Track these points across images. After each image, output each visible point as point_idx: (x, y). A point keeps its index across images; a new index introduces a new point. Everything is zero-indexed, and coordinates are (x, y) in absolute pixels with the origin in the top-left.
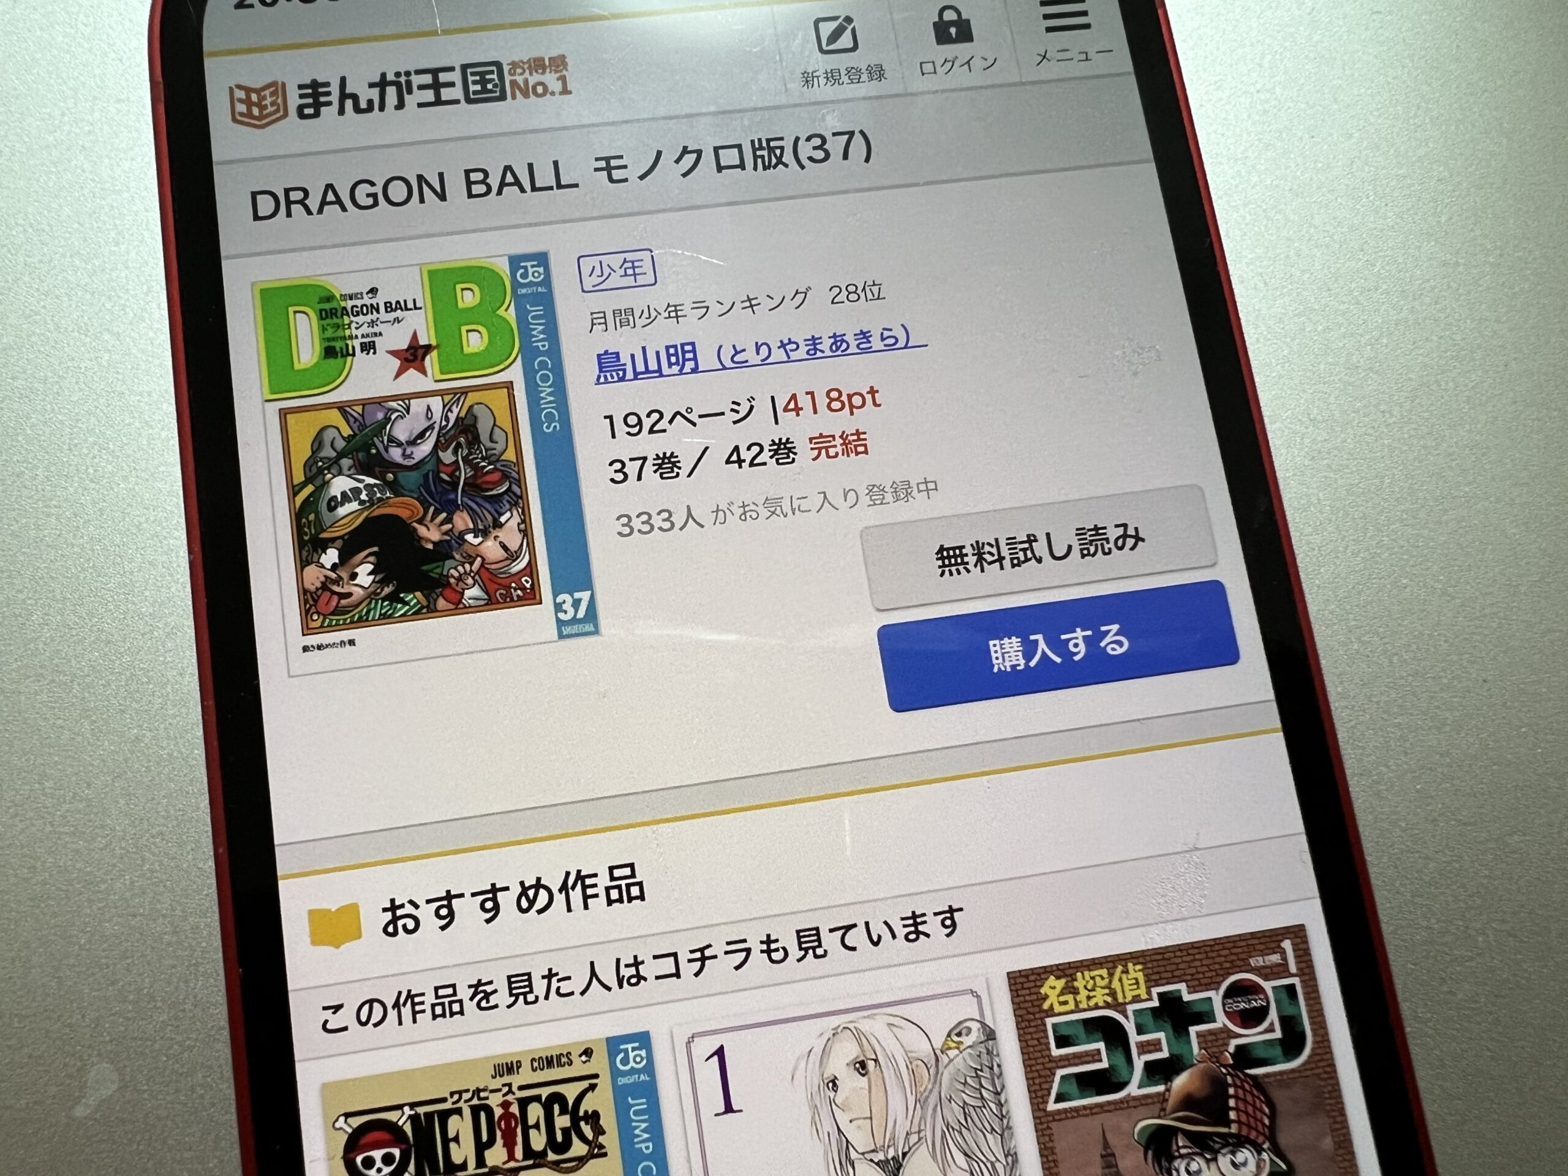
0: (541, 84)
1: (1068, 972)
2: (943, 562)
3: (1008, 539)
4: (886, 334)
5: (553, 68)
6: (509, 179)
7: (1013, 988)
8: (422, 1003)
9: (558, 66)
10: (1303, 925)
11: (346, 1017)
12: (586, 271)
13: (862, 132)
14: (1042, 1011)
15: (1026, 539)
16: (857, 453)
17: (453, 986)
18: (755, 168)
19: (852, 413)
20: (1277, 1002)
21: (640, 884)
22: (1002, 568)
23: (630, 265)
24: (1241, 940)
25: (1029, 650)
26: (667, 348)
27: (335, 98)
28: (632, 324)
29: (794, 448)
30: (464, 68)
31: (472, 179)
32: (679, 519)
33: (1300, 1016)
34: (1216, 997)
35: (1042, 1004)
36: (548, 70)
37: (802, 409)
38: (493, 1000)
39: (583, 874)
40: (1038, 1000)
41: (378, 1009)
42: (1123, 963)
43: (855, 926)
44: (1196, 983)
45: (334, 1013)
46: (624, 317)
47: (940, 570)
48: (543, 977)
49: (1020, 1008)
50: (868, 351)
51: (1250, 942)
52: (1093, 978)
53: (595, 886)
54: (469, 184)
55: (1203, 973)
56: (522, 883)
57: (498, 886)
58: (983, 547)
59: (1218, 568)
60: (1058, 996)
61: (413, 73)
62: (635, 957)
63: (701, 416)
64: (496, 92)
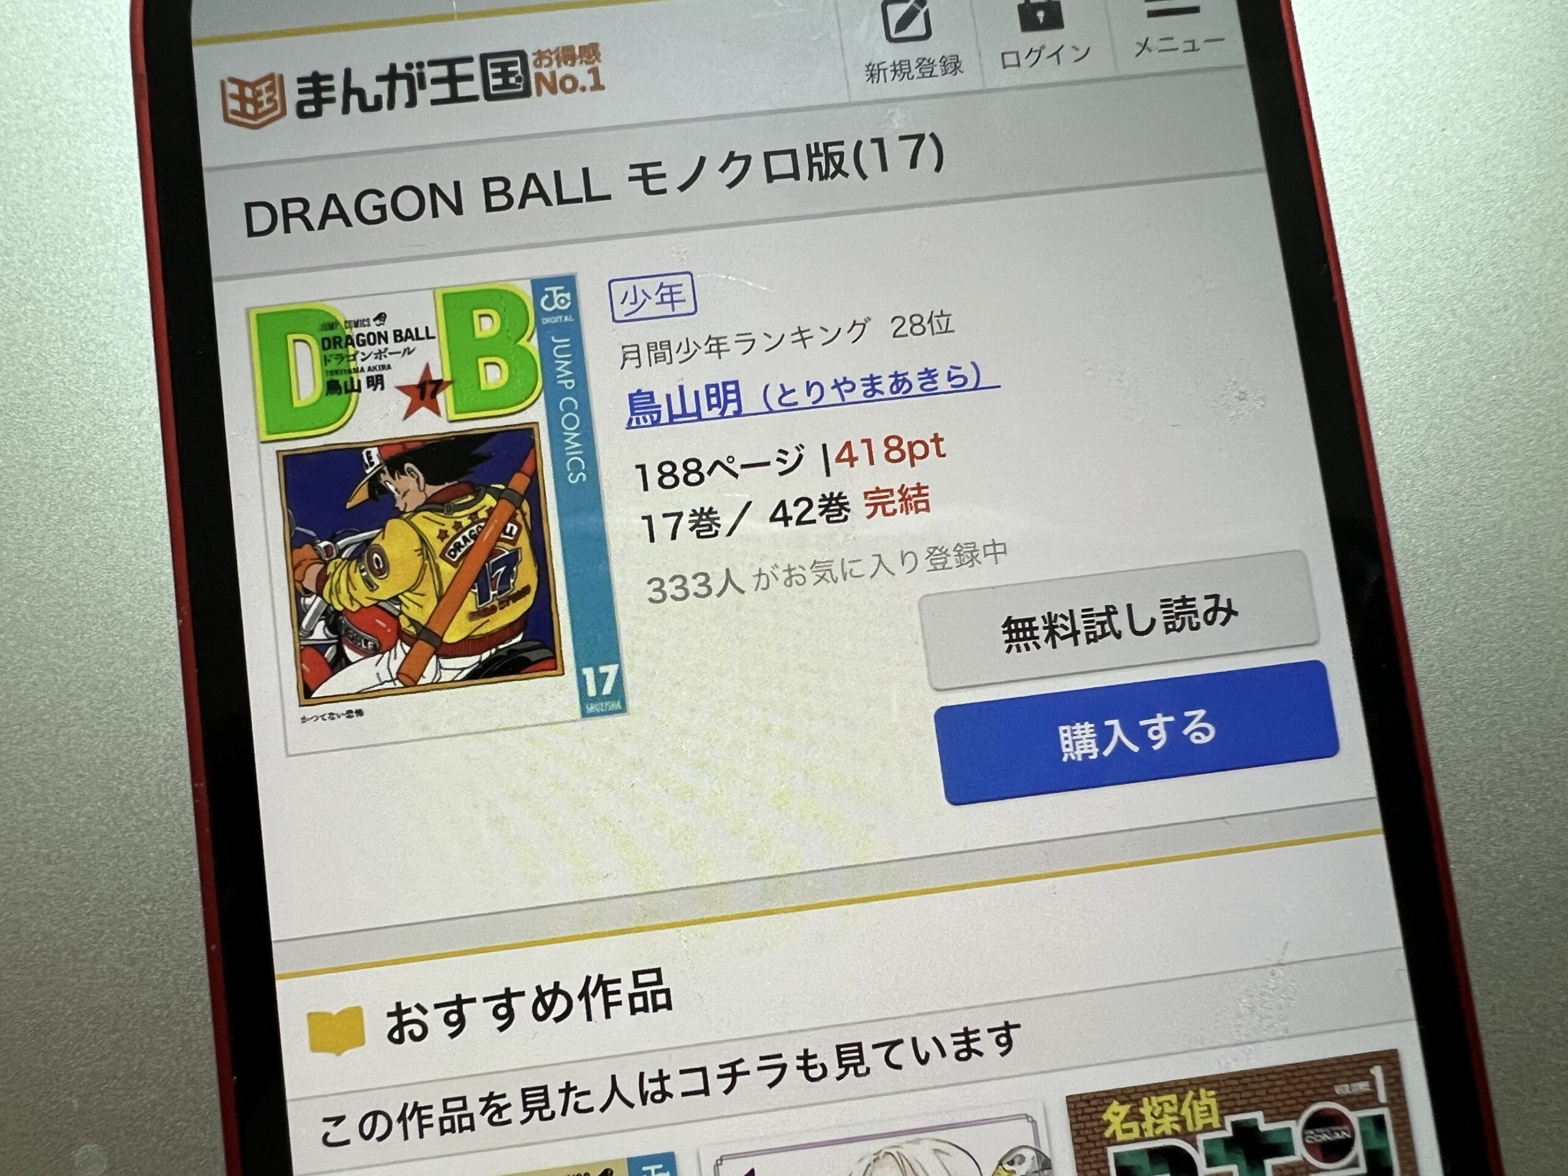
0: (570, 77)
1: (1133, 1097)
2: (1011, 636)
3: (1083, 611)
4: (954, 373)
5: (585, 59)
6: (533, 189)
7: (1073, 1113)
8: (430, 1116)
9: (589, 57)
10: (1396, 1050)
11: (348, 1130)
12: (617, 300)
13: (932, 135)
14: (1102, 1139)
15: (1104, 611)
16: (917, 511)
17: (463, 1099)
18: (811, 178)
19: (913, 465)
20: (1364, 1134)
21: (667, 992)
22: (1076, 644)
23: (667, 290)
24: (1326, 1066)
25: (1103, 736)
26: (708, 387)
27: (338, 93)
28: (668, 360)
29: (847, 503)
30: (484, 58)
31: (491, 190)
32: (717, 584)
33: (1388, 1149)
34: (1296, 1128)
35: (1104, 1132)
36: (578, 61)
37: (856, 459)
38: (506, 1115)
39: (604, 979)
40: (1100, 1126)
41: (382, 1122)
42: (1195, 1088)
43: (900, 1042)
44: (1273, 1111)
45: (336, 1125)
46: (660, 351)
47: (1008, 645)
48: (561, 1091)
49: (1079, 1135)
50: (932, 392)
51: (1337, 1068)
52: (1160, 1104)
53: (618, 992)
54: (488, 195)
55: (1282, 1100)
56: (538, 988)
57: (512, 991)
58: (1055, 621)
59: (1318, 647)
60: (1122, 1123)
61: (426, 64)
62: (661, 1072)
63: (743, 466)
64: (519, 87)
